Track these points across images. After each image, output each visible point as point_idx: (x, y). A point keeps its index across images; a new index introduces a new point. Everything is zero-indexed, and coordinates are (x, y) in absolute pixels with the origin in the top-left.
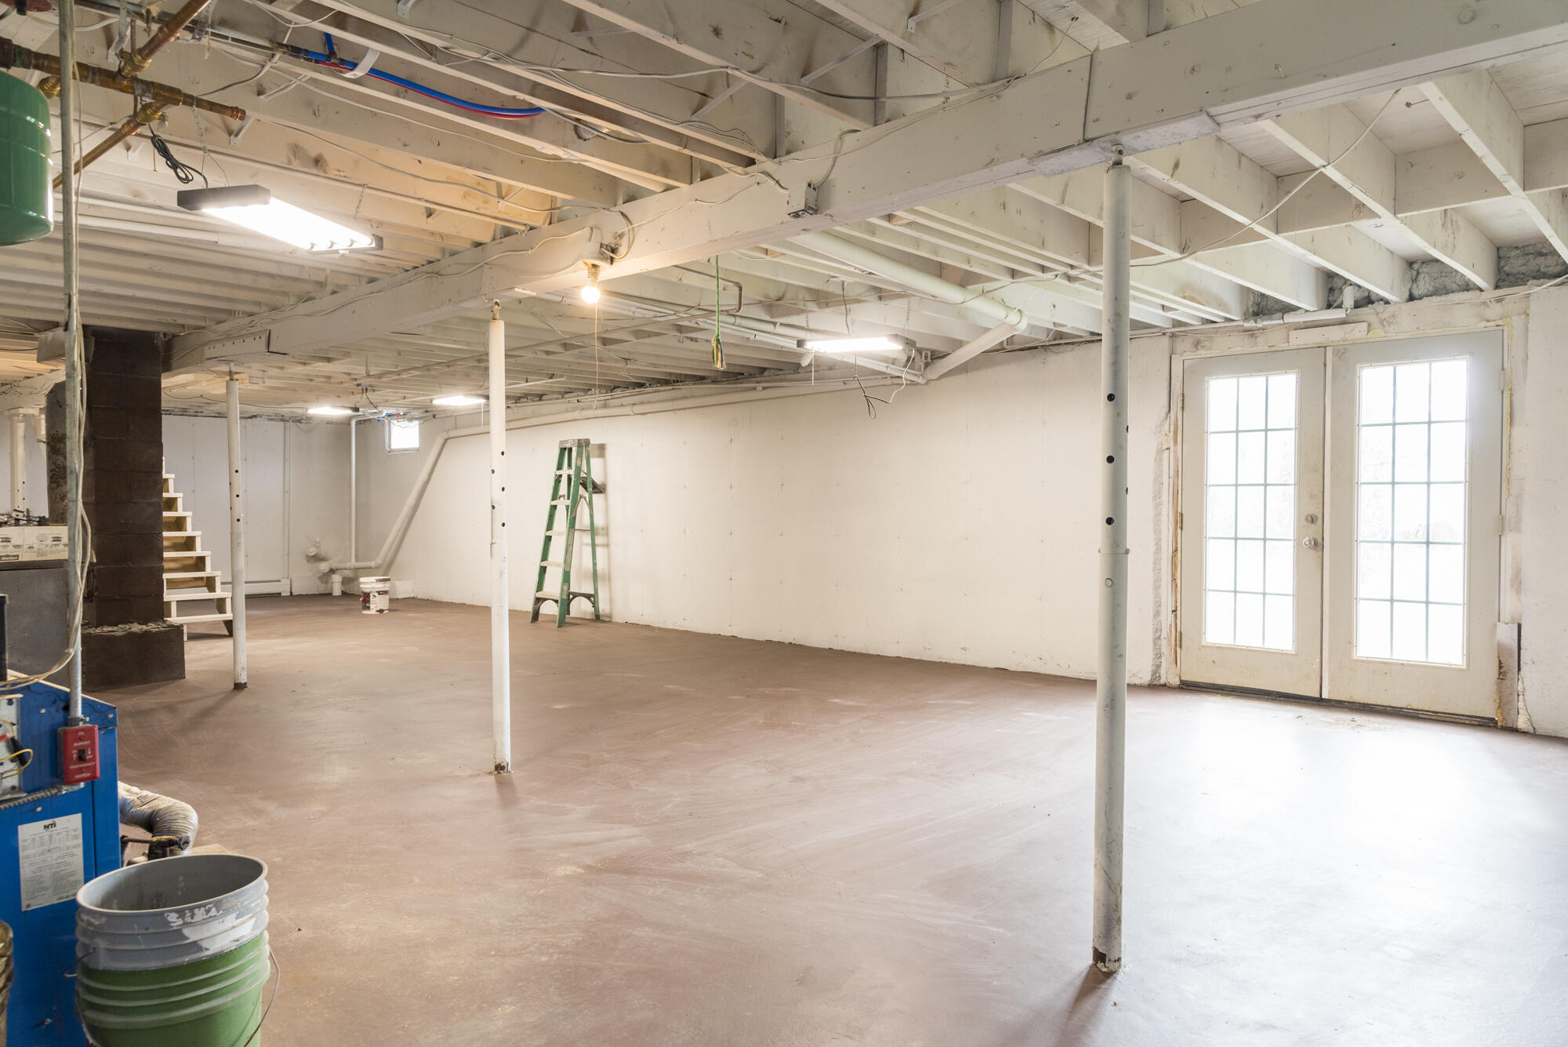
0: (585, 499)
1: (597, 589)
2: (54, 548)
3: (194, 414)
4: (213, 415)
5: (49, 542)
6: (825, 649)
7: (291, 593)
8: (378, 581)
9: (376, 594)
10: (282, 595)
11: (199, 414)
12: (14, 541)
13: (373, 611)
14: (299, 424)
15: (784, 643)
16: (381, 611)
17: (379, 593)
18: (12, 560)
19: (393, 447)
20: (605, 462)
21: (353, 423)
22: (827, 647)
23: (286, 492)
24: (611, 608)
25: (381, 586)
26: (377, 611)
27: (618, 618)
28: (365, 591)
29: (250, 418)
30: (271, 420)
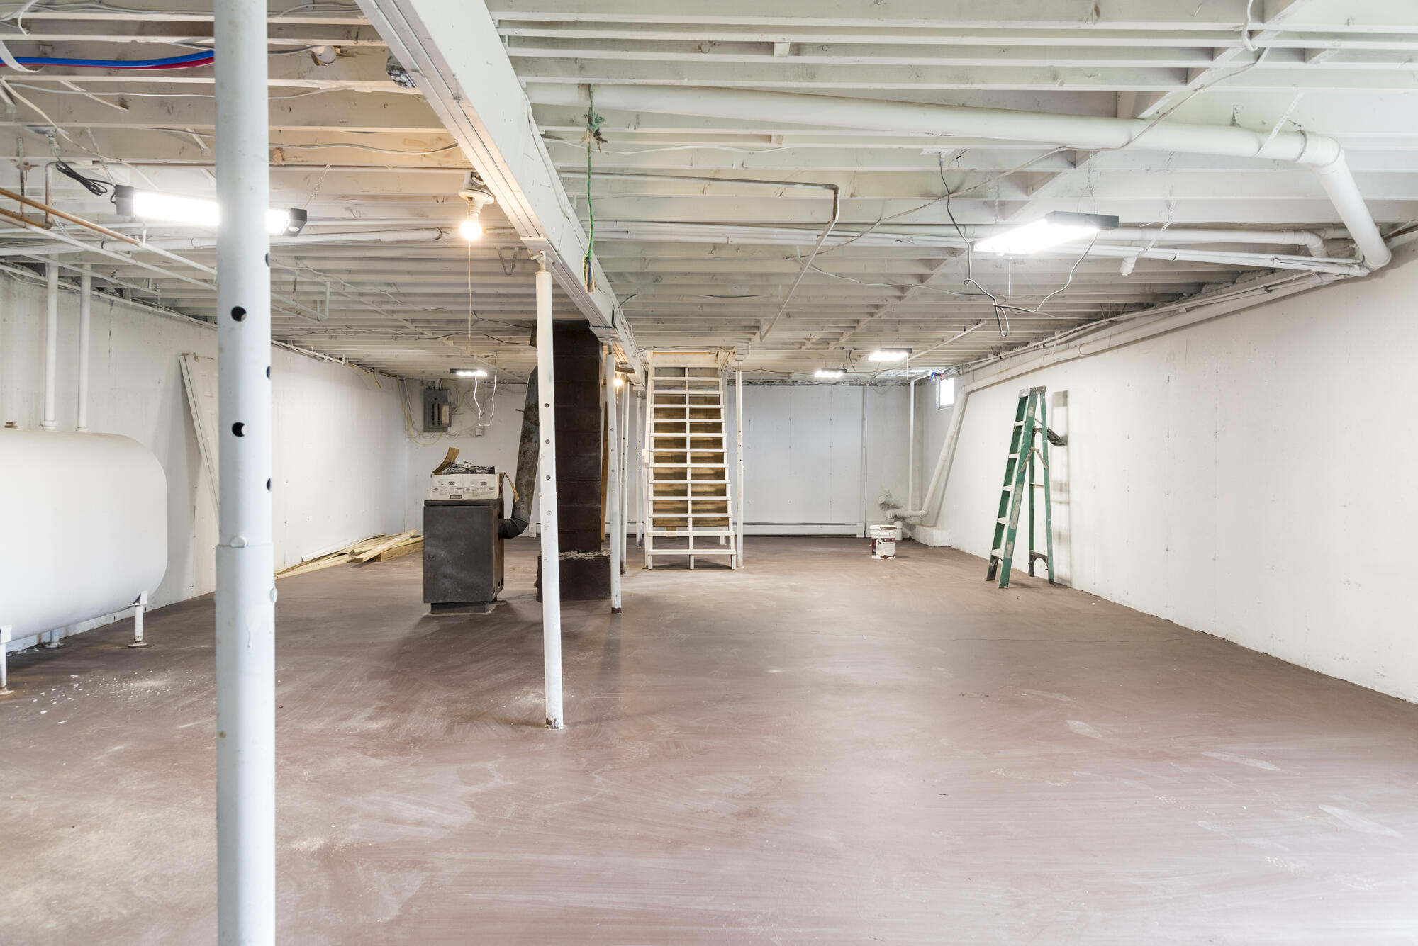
0: (1038, 452)
1: (1051, 550)
2: (483, 490)
3: (792, 383)
4: (806, 383)
5: (479, 486)
6: (1258, 653)
7: (865, 535)
8: (882, 528)
9: (881, 541)
10: (858, 536)
11: (795, 384)
12: (457, 485)
13: (878, 557)
14: (875, 387)
15: (1217, 637)
16: (885, 557)
17: (883, 540)
18: (457, 498)
19: (941, 404)
20: (1067, 411)
21: (912, 384)
22: (1262, 651)
23: (863, 447)
24: (1071, 572)
25: (885, 534)
26: (882, 557)
27: (1077, 585)
28: (874, 537)
29: (835, 384)
30: (853, 385)
